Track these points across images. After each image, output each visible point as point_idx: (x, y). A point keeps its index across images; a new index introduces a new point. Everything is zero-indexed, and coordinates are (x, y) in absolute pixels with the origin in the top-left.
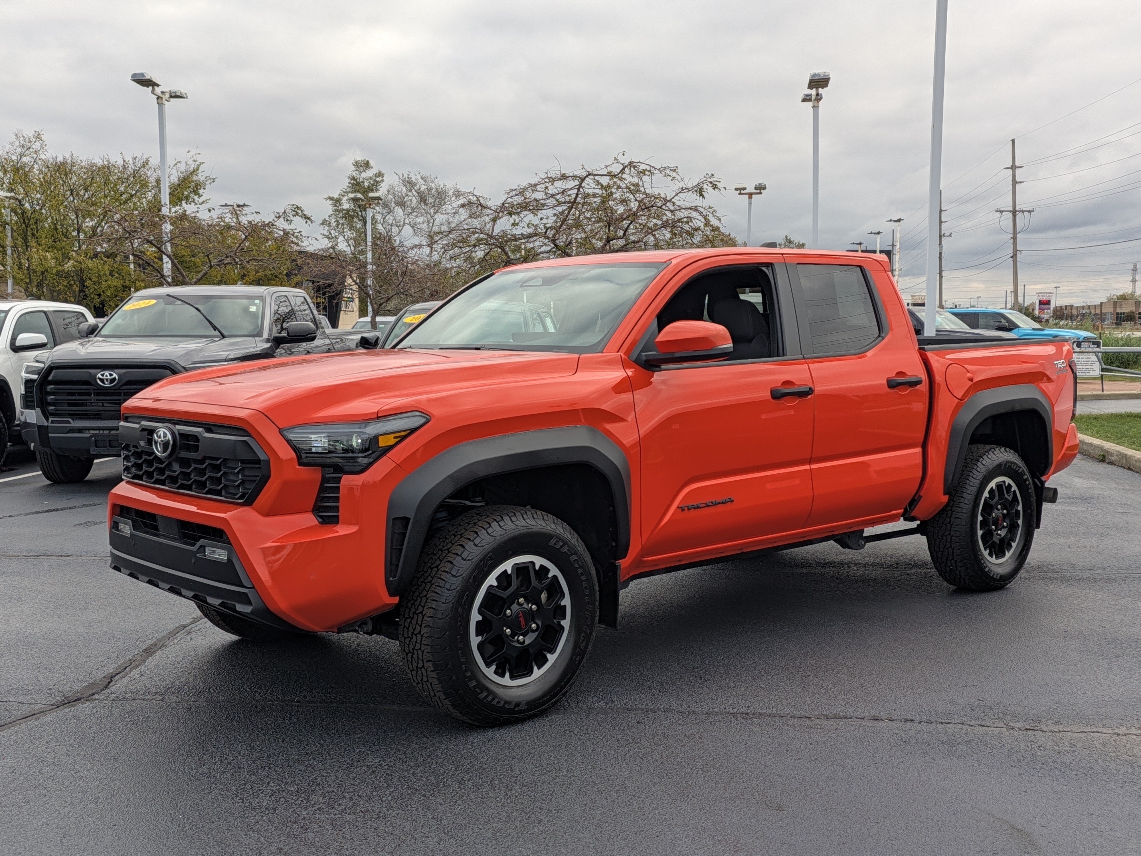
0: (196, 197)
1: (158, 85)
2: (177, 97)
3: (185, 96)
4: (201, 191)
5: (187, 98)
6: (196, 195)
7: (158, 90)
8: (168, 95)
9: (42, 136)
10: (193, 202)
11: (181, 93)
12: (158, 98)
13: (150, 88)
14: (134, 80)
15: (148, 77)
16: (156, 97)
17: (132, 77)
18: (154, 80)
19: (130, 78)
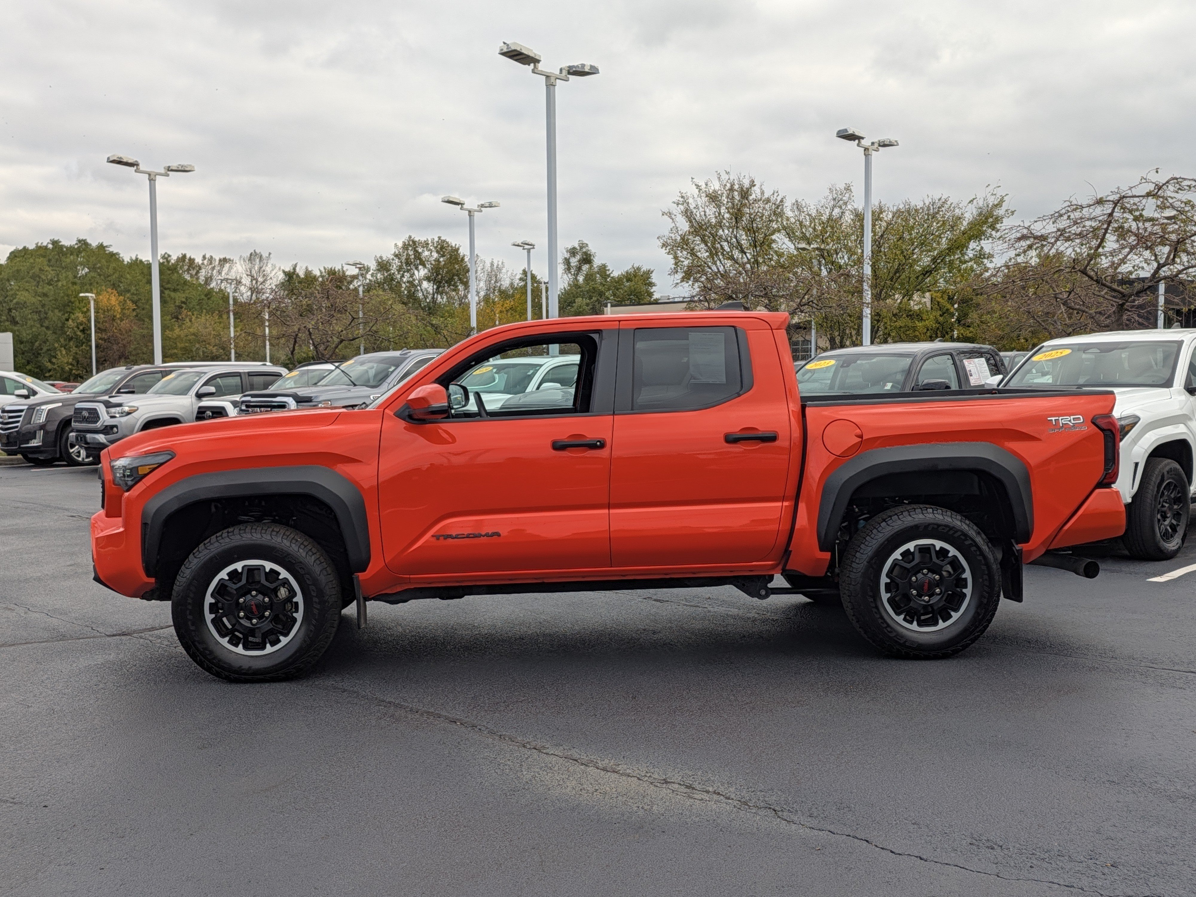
0: (994, 233)
1: (863, 138)
2: (884, 145)
3: (895, 144)
4: (998, 226)
5: (898, 145)
6: (993, 230)
7: (863, 142)
8: (876, 145)
9: (851, 187)
10: (990, 237)
11: (890, 142)
12: (866, 149)
13: (857, 141)
14: (839, 137)
15: (850, 132)
16: (863, 149)
17: (837, 134)
18: (857, 134)
19: (835, 135)
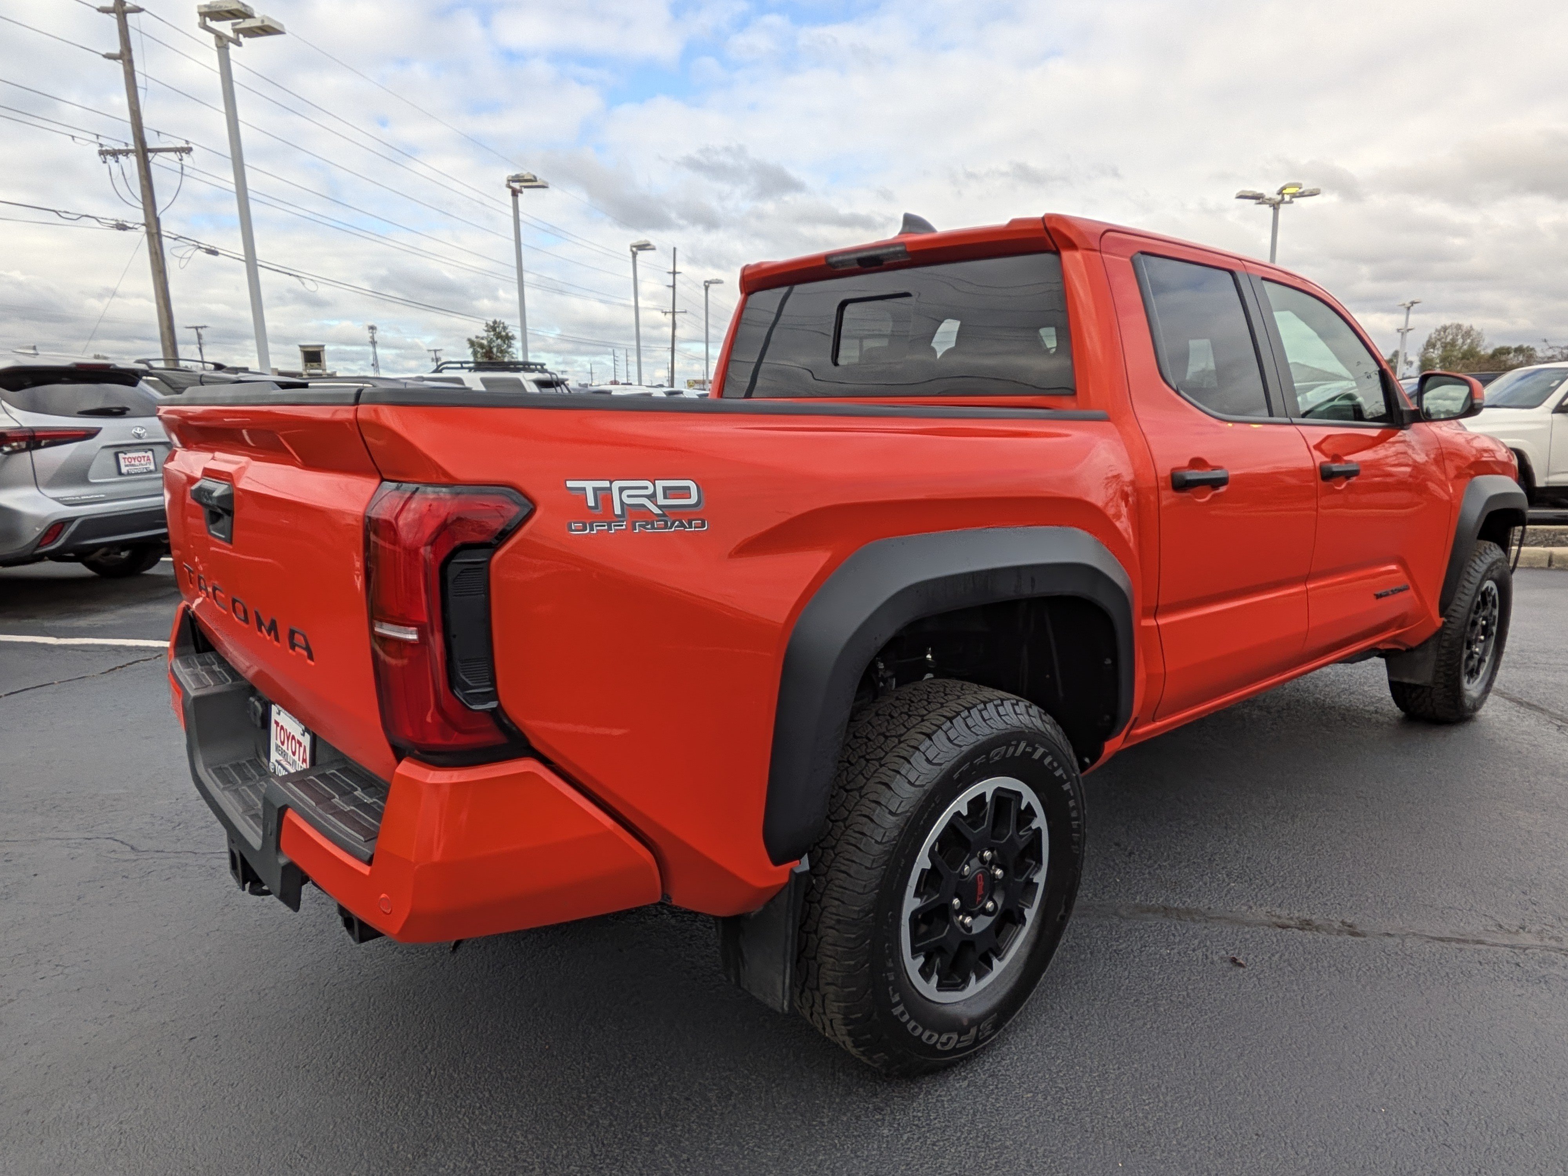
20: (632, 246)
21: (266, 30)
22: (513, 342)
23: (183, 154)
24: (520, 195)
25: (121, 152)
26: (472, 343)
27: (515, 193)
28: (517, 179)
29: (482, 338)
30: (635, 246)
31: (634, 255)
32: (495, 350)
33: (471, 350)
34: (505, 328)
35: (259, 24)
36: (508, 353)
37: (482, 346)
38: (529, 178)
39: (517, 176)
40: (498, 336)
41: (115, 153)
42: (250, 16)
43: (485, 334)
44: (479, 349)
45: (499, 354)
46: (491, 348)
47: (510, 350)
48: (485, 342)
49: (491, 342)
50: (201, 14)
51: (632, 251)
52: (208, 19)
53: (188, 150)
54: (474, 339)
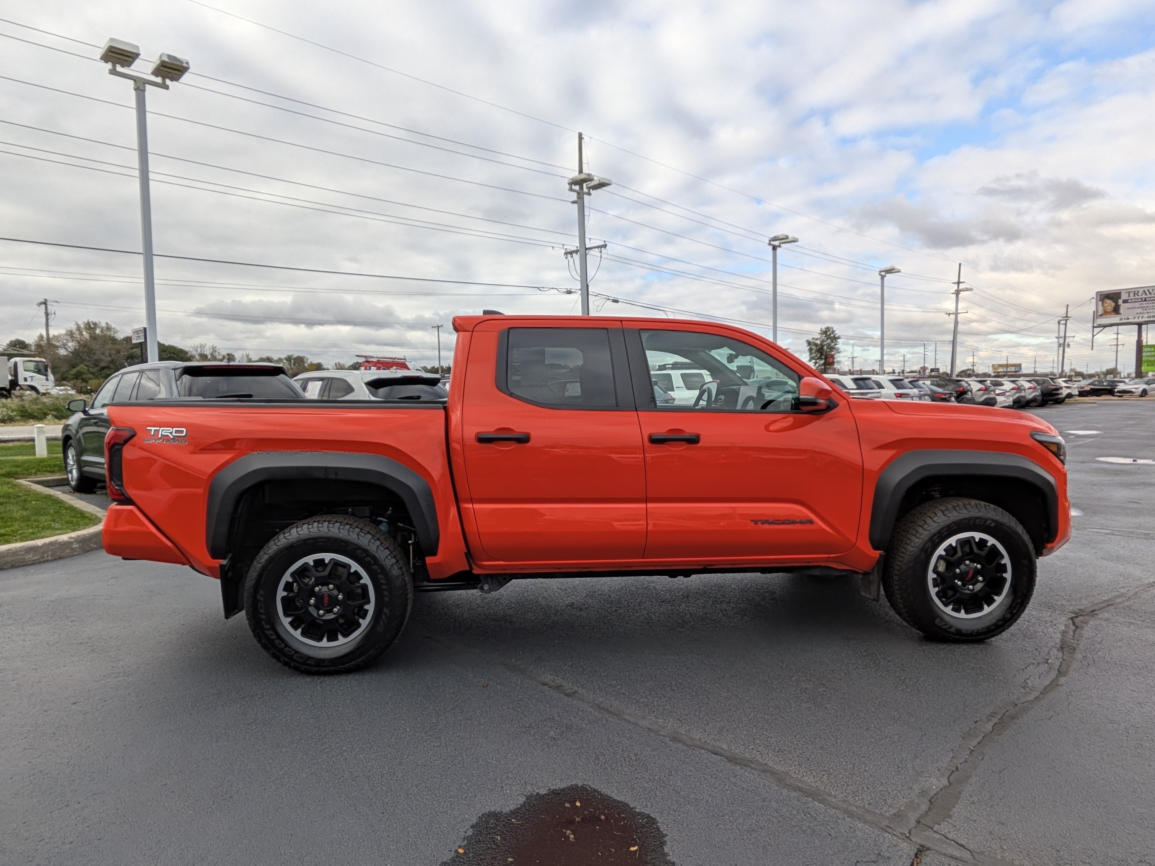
20: (880, 272)
21: (601, 185)
22: (839, 340)
23: (602, 249)
24: (778, 248)
25: (574, 252)
26: (809, 343)
27: (774, 248)
28: (775, 239)
29: (817, 339)
30: (882, 271)
31: (883, 277)
32: (825, 348)
33: (808, 348)
34: (833, 332)
35: (598, 182)
36: (835, 349)
37: (816, 345)
38: (782, 237)
39: (775, 237)
40: (828, 337)
41: (571, 253)
42: (591, 180)
43: (819, 336)
44: (814, 347)
45: (828, 350)
46: (822, 346)
47: (837, 346)
48: (818, 342)
49: (823, 341)
50: (569, 184)
51: (880, 274)
52: (573, 186)
53: (605, 246)
54: (811, 340)
